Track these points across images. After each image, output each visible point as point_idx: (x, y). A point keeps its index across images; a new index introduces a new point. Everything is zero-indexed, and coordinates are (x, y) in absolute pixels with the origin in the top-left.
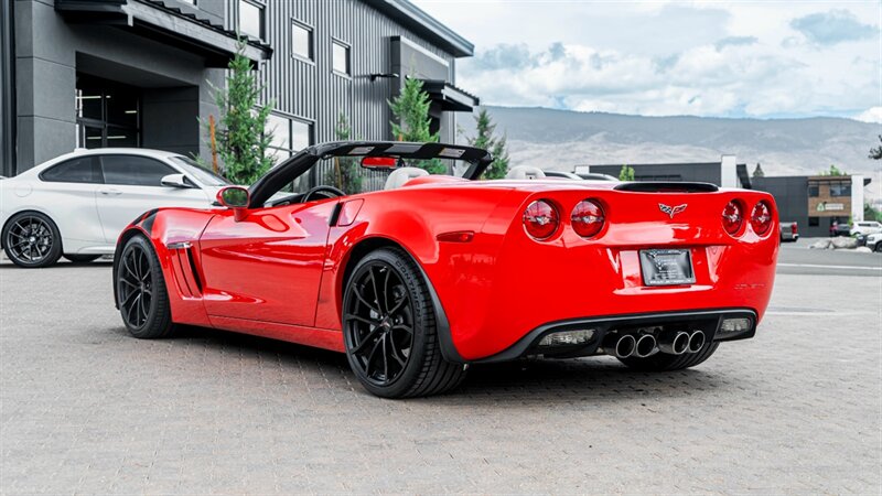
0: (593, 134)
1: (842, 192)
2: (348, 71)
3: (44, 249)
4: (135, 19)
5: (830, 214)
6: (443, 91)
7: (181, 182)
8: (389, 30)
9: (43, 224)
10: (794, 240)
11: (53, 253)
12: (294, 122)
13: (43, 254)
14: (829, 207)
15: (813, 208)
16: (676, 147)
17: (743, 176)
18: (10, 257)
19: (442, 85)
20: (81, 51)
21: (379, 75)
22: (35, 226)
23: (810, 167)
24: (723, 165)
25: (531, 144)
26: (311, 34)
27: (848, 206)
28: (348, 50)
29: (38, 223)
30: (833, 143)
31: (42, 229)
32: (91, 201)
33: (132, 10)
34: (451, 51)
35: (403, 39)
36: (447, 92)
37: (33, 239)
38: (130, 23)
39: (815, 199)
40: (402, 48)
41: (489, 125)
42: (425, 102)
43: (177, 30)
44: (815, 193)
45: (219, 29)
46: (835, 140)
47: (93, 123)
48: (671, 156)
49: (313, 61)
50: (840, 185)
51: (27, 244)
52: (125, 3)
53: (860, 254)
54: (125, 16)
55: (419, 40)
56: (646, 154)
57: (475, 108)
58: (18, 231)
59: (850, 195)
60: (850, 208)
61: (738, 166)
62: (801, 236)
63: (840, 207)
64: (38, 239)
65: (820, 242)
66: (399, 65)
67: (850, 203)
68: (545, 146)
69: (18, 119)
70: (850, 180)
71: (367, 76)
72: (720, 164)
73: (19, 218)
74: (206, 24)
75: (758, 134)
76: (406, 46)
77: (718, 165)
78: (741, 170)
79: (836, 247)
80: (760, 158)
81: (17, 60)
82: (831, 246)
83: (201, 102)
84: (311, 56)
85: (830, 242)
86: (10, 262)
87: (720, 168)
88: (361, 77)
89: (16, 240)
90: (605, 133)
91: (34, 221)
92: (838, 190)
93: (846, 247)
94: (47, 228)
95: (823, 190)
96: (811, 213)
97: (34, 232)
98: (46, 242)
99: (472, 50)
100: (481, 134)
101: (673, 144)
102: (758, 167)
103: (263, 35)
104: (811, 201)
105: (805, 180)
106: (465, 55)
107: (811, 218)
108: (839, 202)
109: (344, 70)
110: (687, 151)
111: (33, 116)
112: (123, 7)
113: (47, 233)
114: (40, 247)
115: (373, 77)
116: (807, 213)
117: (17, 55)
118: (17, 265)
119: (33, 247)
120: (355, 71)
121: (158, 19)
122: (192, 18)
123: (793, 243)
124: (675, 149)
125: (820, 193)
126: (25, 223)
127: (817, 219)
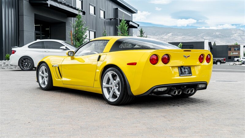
0: (169, 33)
1: (237, 49)
2: (104, 18)
3: (29, 66)
4: (50, 5)
5: (234, 55)
6: (129, 23)
7: (65, 48)
8: (115, 6)
9: (29, 60)
10: (225, 63)
11: (32, 67)
12: (90, 32)
13: (29, 67)
14: (234, 53)
15: (229, 54)
16: (191, 37)
17: (210, 45)
18: (21, 68)
19: (129, 21)
20: (36, 13)
21: (113, 19)
22: (27, 60)
23: (228, 42)
24: (205, 42)
25: (152, 36)
26: (95, 8)
27: (239, 53)
28: (104, 12)
29: (28, 59)
30: (235, 36)
31: (29, 61)
32: (42, 53)
33: (50, 3)
34: (131, 12)
35: (119, 9)
36: (131, 23)
37: (26, 63)
38: (49, 6)
39: (230, 51)
40: (119, 11)
41: (143, 32)
42: (126, 27)
43: (61, 8)
44: (230, 50)
45: (72, 7)
46: (235, 35)
47: (38, 32)
48: (190, 39)
49: (95, 15)
50: (237, 48)
51: (25, 64)
52: (48, 1)
53: (243, 66)
54: (48, 4)
55: (123, 9)
56: (183, 39)
57: (138, 27)
58: (23, 61)
59: (240, 50)
60: (240, 54)
61: (209, 43)
62: (227, 61)
63: (237, 53)
64: (28, 63)
65: (232, 63)
66: (118, 16)
67: (240, 52)
68: (155, 37)
69: (20, 31)
70: (240, 46)
71: (109, 19)
72: (204, 42)
73: (23, 58)
74: (68, 6)
75: (214, 33)
76: (120, 10)
77: (203, 42)
78: (210, 43)
79: (236, 65)
80: (215, 40)
81: (19, 16)
82: (235, 64)
83: (66, 27)
84: (95, 14)
85: (234, 63)
86: (21, 69)
87: (204, 43)
88: (108, 19)
89: (22, 64)
90: (172, 33)
91: (27, 59)
92: (236, 49)
93: (238, 65)
94: (30, 60)
95: (232, 49)
96: (229, 55)
97: (27, 62)
98: (30, 64)
99: (137, 12)
100: (141, 35)
101: (191, 36)
102: (215, 43)
103: (82, 8)
104: (229, 52)
105: (227, 46)
106: (135, 13)
107: (229, 57)
108: (237, 52)
109: (103, 17)
110: (194, 38)
111: (23, 31)
112: (47, 2)
113: (30, 62)
114: (28, 65)
115: (111, 19)
116: (228, 55)
117: (20, 14)
118: (22, 70)
119: (27, 65)
120: (106, 17)
121: (56, 5)
122: (65, 4)
123: (224, 64)
124: (191, 38)
125: (232, 50)
126: (24, 59)
127: (231, 57)
